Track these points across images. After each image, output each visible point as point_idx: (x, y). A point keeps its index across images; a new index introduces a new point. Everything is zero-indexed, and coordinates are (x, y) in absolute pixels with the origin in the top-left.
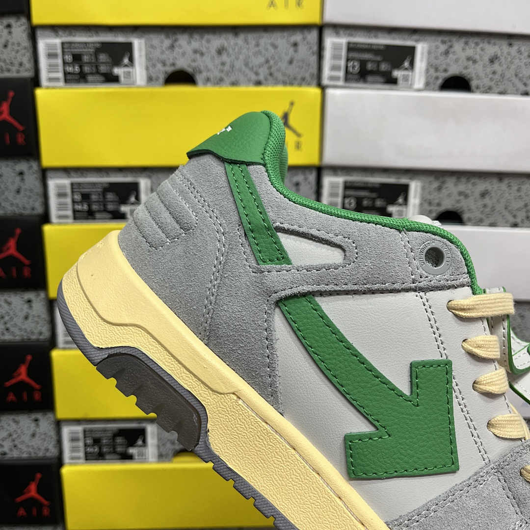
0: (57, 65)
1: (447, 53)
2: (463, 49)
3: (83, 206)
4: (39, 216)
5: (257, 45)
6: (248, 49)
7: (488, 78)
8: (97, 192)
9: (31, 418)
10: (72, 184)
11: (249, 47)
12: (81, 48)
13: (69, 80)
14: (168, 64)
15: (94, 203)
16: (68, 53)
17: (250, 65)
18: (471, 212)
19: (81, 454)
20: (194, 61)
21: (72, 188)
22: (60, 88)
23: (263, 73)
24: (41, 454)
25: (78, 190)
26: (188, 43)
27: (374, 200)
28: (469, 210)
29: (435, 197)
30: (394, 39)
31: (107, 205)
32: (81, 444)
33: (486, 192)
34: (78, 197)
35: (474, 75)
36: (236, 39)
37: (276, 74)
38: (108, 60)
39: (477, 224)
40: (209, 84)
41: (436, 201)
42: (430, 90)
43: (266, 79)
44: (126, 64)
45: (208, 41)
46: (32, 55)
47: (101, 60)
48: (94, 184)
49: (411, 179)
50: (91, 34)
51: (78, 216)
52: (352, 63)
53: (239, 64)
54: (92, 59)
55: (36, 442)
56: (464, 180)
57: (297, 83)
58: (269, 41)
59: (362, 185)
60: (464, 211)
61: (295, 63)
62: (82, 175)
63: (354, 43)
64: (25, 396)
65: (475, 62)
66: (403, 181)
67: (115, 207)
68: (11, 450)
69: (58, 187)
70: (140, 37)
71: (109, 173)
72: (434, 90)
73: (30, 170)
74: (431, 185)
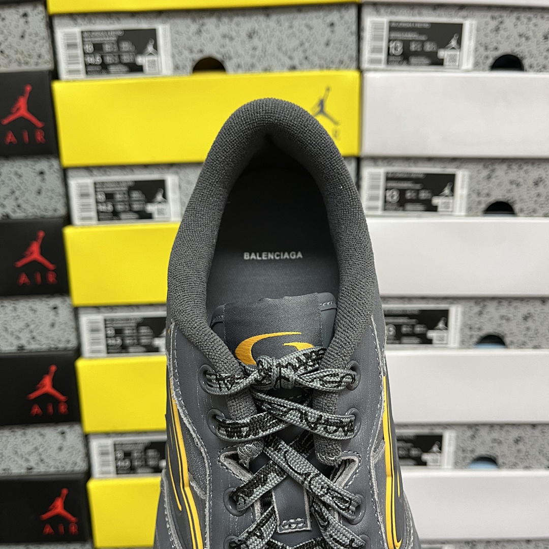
0: (77, 56)
1: (497, 29)
2: (515, 25)
3: (107, 206)
4: (61, 217)
5: (291, 27)
6: (281, 31)
7: (542, 55)
8: (121, 191)
9: (58, 431)
10: (95, 184)
11: (282, 29)
12: (102, 37)
13: (90, 71)
14: (195, 50)
15: (119, 203)
16: (88, 43)
17: (284, 49)
18: (524, 202)
19: (112, 468)
20: (223, 46)
21: (95, 188)
22: (82, 80)
23: (298, 56)
24: (68, 468)
25: (102, 190)
26: (216, 27)
27: (418, 191)
28: (521, 200)
29: (484, 187)
30: (439, 16)
31: (132, 204)
32: (111, 458)
33: (540, 180)
34: (102, 197)
35: (526, 53)
36: (268, 21)
37: (311, 58)
38: (131, 49)
39: (529, 215)
40: (240, 71)
41: (486, 191)
42: (479, 70)
43: (301, 64)
44: (151, 52)
45: (238, 25)
46: (51, 46)
47: (124, 49)
48: (118, 183)
49: (457, 168)
50: (112, 22)
51: (102, 217)
52: (394, 43)
53: (272, 48)
54: (114, 49)
55: (63, 456)
56: (515, 167)
57: (334, 66)
58: (304, 22)
59: (405, 176)
60: (515, 201)
61: (332, 44)
62: (105, 173)
63: (396, 22)
64: (50, 409)
65: (527, 38)
66: (449, 170)
67: (141, 206)
68: (37, 464)
69: (80, 186)
70: (164, 23)
71: (134, 170)
72: (483, 70)
73: (50, 169)
74: (479, 174)
